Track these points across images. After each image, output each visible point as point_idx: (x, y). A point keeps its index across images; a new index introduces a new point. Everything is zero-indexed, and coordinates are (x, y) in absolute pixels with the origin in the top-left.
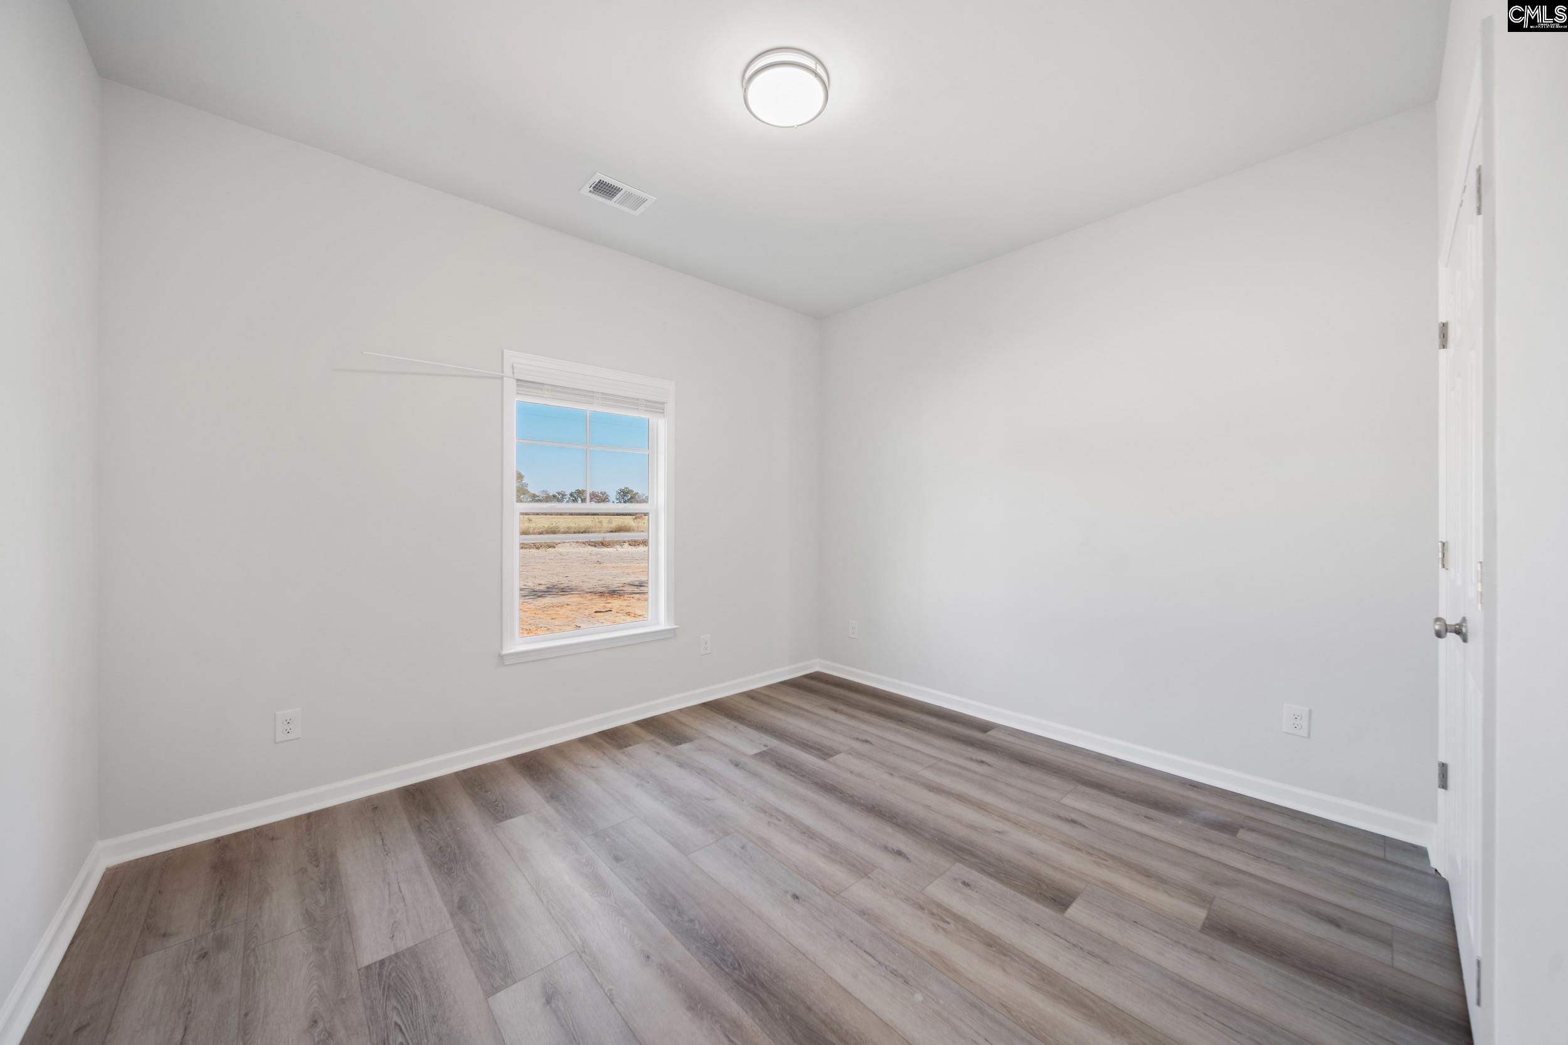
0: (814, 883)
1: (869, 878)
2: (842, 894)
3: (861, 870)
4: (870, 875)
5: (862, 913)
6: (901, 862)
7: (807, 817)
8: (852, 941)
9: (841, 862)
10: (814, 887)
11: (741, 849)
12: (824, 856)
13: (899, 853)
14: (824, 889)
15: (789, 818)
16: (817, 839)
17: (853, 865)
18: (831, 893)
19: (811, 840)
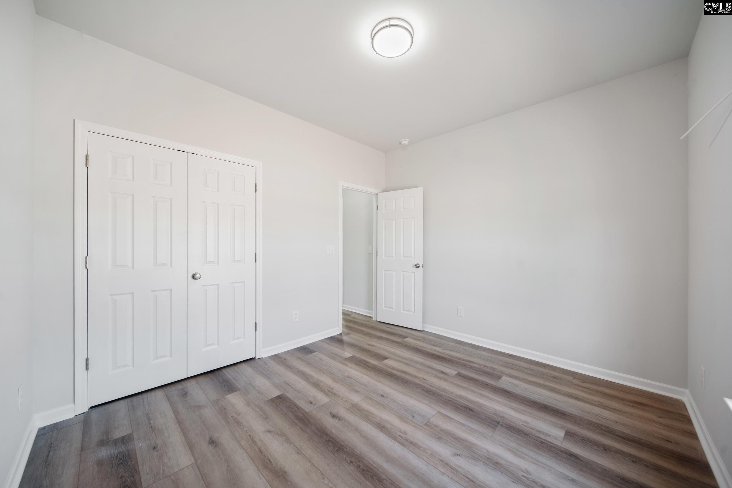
0: (376, 401)
1: (352, 404)
2: (364, 397)
3: (355, 408)
4: (351, 405)
5: (357, 392)
6: (334, 411)
7: (382, 439)
8: (362, 384)
9: (364, 411)
10: (375, 399)
11: (414, 415)
12: (372, 413)
13: (334, 416)
14: (371, 399)
15: (394, 438)
16: (376, 423)
17: (358, 409)
18: (369, 398)
19: (379, 422)
